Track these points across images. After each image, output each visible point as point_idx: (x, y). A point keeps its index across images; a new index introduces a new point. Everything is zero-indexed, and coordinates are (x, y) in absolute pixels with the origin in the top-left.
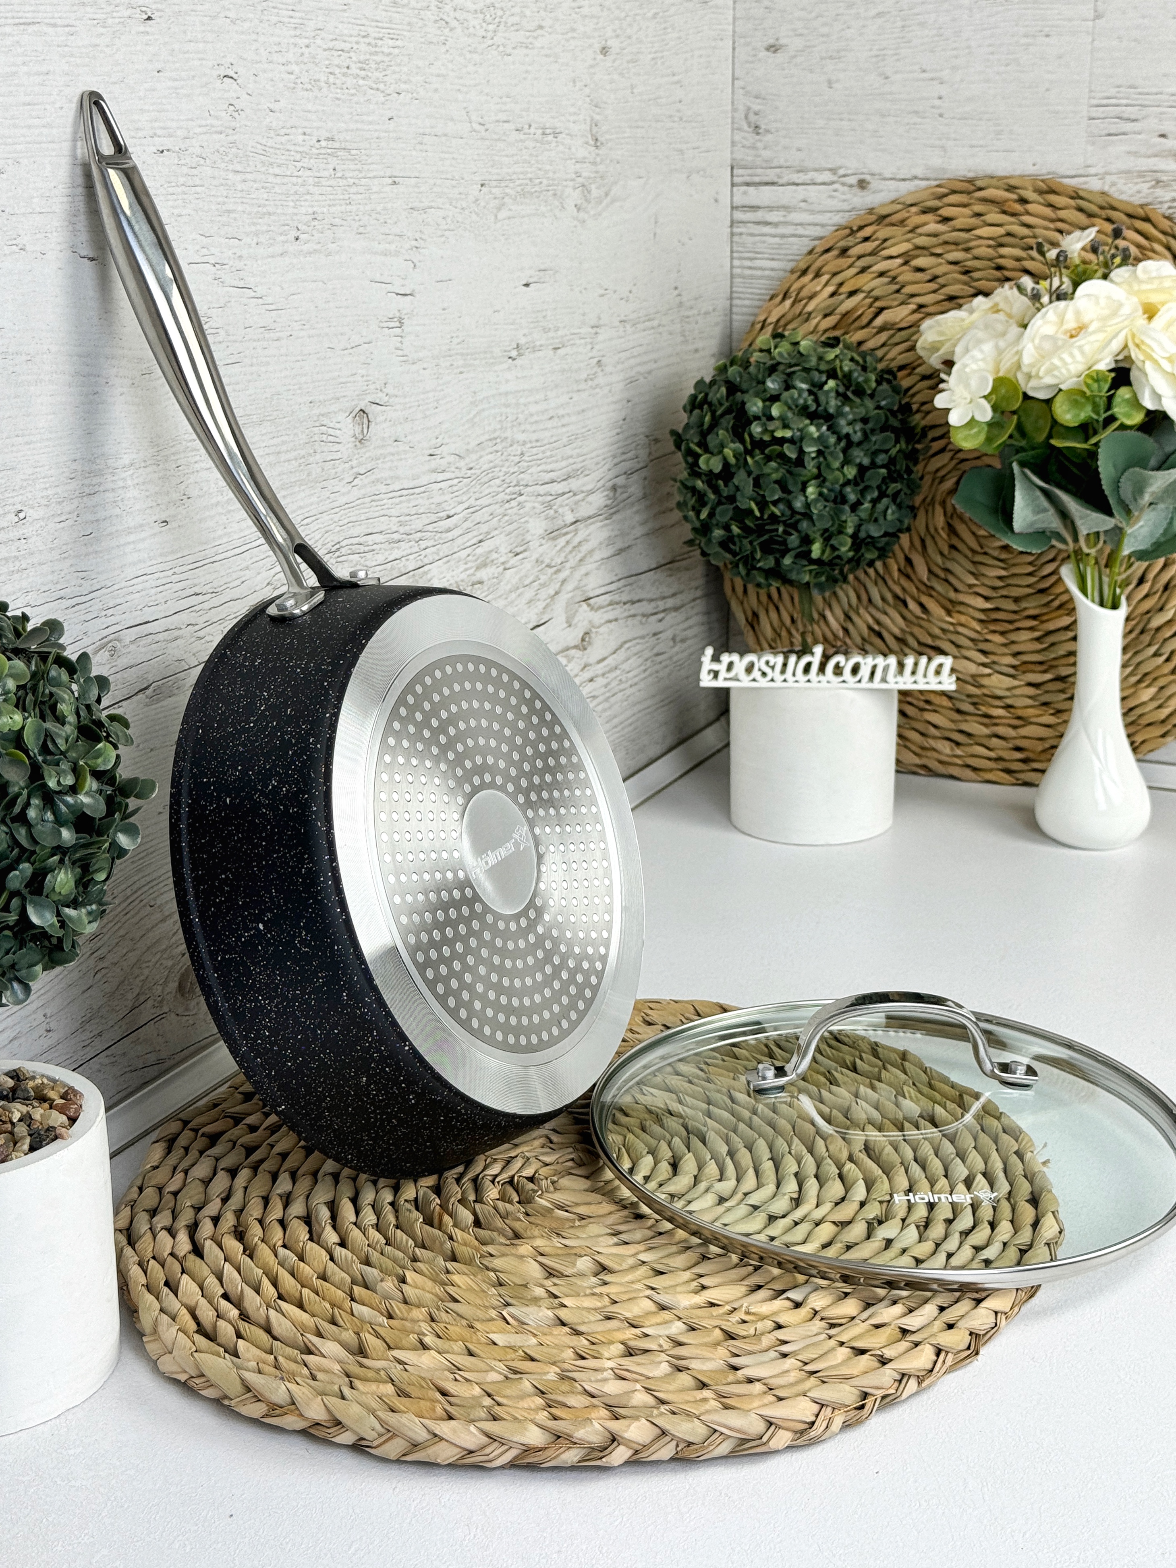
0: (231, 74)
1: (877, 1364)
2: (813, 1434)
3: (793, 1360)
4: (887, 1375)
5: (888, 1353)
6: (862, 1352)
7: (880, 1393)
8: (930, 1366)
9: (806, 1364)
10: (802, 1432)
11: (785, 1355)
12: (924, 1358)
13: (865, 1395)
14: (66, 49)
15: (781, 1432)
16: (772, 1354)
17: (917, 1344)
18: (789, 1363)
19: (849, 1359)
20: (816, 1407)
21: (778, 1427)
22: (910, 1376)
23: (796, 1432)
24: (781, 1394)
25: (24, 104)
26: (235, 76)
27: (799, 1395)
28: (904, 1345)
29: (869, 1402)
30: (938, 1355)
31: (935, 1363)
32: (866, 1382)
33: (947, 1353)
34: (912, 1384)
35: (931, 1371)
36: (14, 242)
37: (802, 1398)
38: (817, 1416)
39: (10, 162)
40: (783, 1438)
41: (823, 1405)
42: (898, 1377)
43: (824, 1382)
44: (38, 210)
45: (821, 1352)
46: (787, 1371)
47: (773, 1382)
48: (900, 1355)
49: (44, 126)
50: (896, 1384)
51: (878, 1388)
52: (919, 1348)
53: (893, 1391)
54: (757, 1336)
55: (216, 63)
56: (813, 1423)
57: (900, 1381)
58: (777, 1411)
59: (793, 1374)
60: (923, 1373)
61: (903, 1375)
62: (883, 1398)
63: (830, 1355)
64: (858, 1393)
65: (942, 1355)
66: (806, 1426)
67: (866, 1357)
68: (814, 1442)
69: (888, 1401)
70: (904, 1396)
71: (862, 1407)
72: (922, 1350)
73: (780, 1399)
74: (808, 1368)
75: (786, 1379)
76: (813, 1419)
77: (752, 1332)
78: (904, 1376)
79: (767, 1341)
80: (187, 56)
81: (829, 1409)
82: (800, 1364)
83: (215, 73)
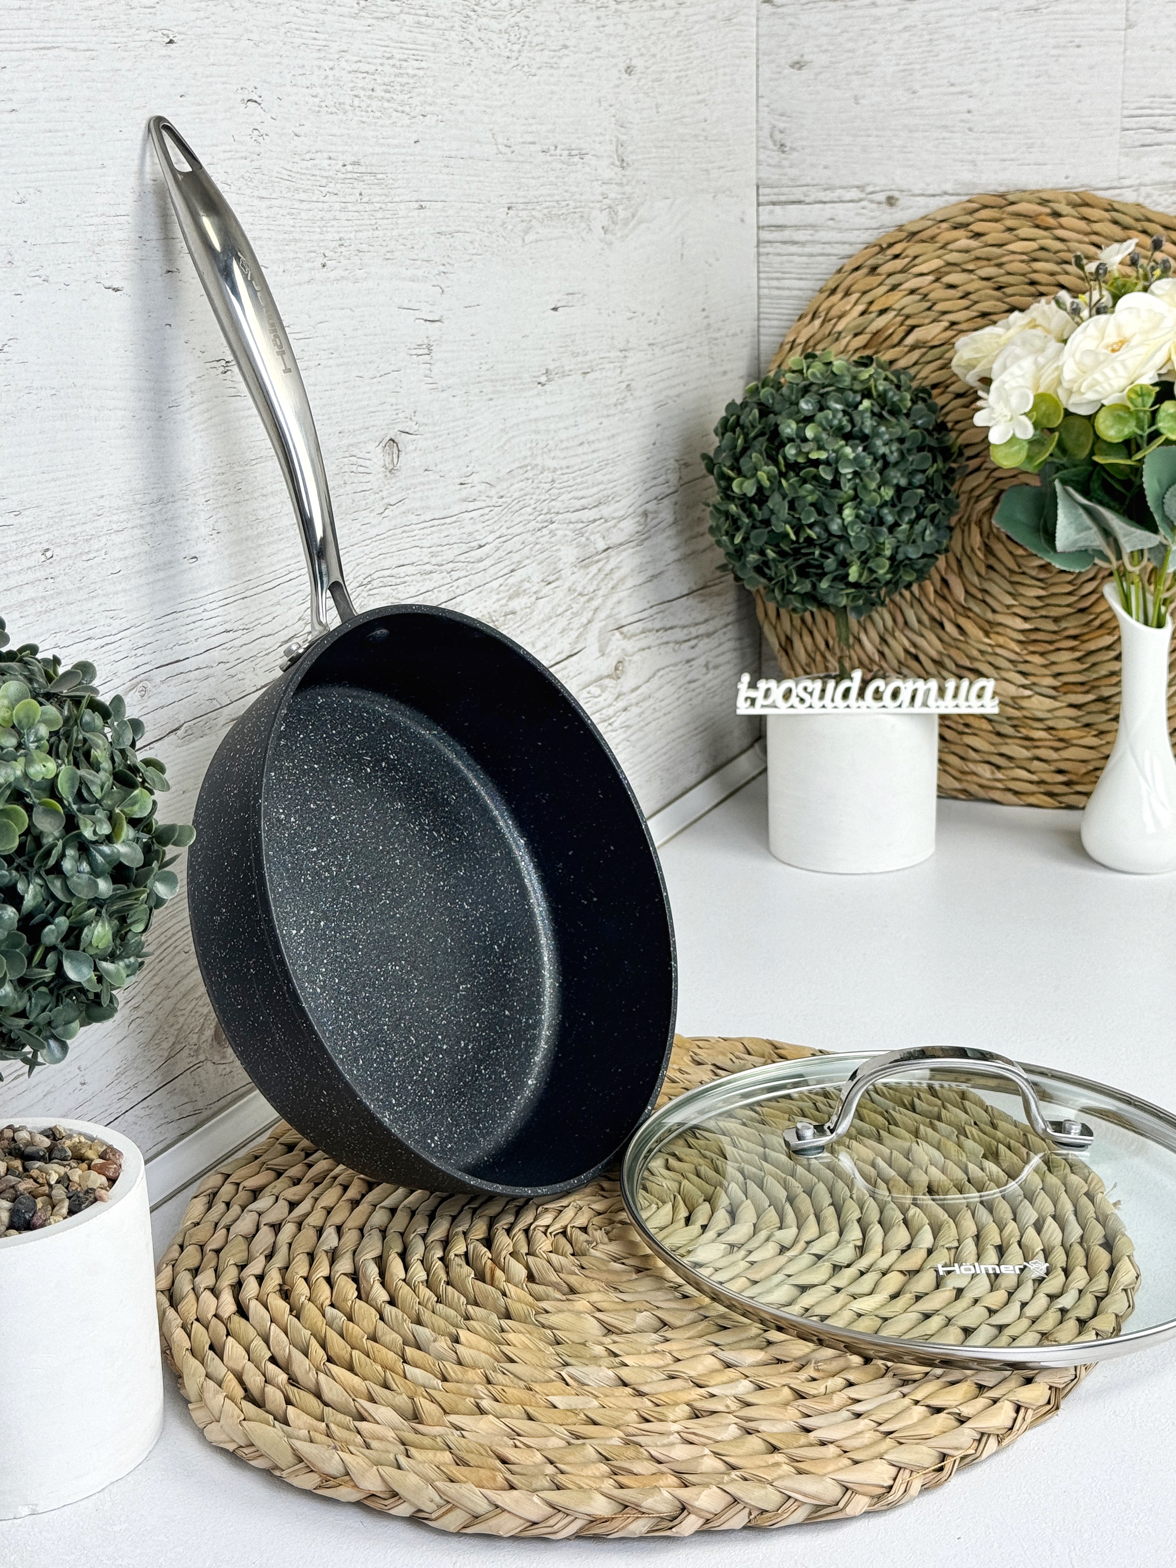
0: (256, 98)
1: (956, 1424)
2: (891, 1498)
3: (867, 1421)
4: (966, 1435)
5: (966, 1411)
6: (938, 1410)
7: (959, 1454)
8: (1009, 1424)
9: (880, 1424)
10: (880, 1497)
11: (858, 1415)
12: (1003, 1415)
13: (944, 1457)
14: (87, 74)
15: (858, 1497)
16: (845, 1414)
17: (995, 1401)
18: (863, 1423)
19: (926, 1418)
20: (894, 1470)
21: (855, 1492)
22: (989, 1435)
23: (873, 1497)
24: (857, 1456)
25: (45, 131)
26: (259, 100)
27: (876, 1458)
28: (982, 1402)
29: (948, 1463)
30: (1017, 1411)
31: (1015, 1420)
32: (945, 1443)
33: (1027, 1409)
34: (992, 1443)
35: (1011, 1429)
36: (37, 273)
37: (878, 1460)
38: (895, 1479)
39: (32, 191)
40: (860, 1504)
41: (900, 1468)
42: (978, 1437)
43: (901, 1444)
44: (61, 240)
45: (895, 1412)
46: (861, 1432)
47: (848, 1444)
48: (979, 1413)
49: (66, 154)
50: (976, 1444)
51: (957, 1449)
52: (998, 1405)
53: (973, 1451)
54: (828, 1394)
55: (240, 87)
56: (891, 1487)
57: (979, 1441)
58: (853, 1476)
59: (867, 1435)
60: (1003, 1431)
61: (983, 1434)
62: (962, 1458)
63: (905, 1415)
64: (937, 1454)
65: (1022, 1411)
66: (883, 1490)
67: (943, 1415)
68: (893, 1507)
69: (967, 1461)
70: (984, 1456)
71: (941, 1469)
72: (1001, 1408)
73: (856, 1462)
74: (884, 1428)
75: (860, 1440)
76: (890, 1482)
77: (822, 1389)
78: (982, 1436)
79: (839, 1399)
80: (210, 80)
81: (907, 1472)
82: (875, 1424)
83: (239, 97)
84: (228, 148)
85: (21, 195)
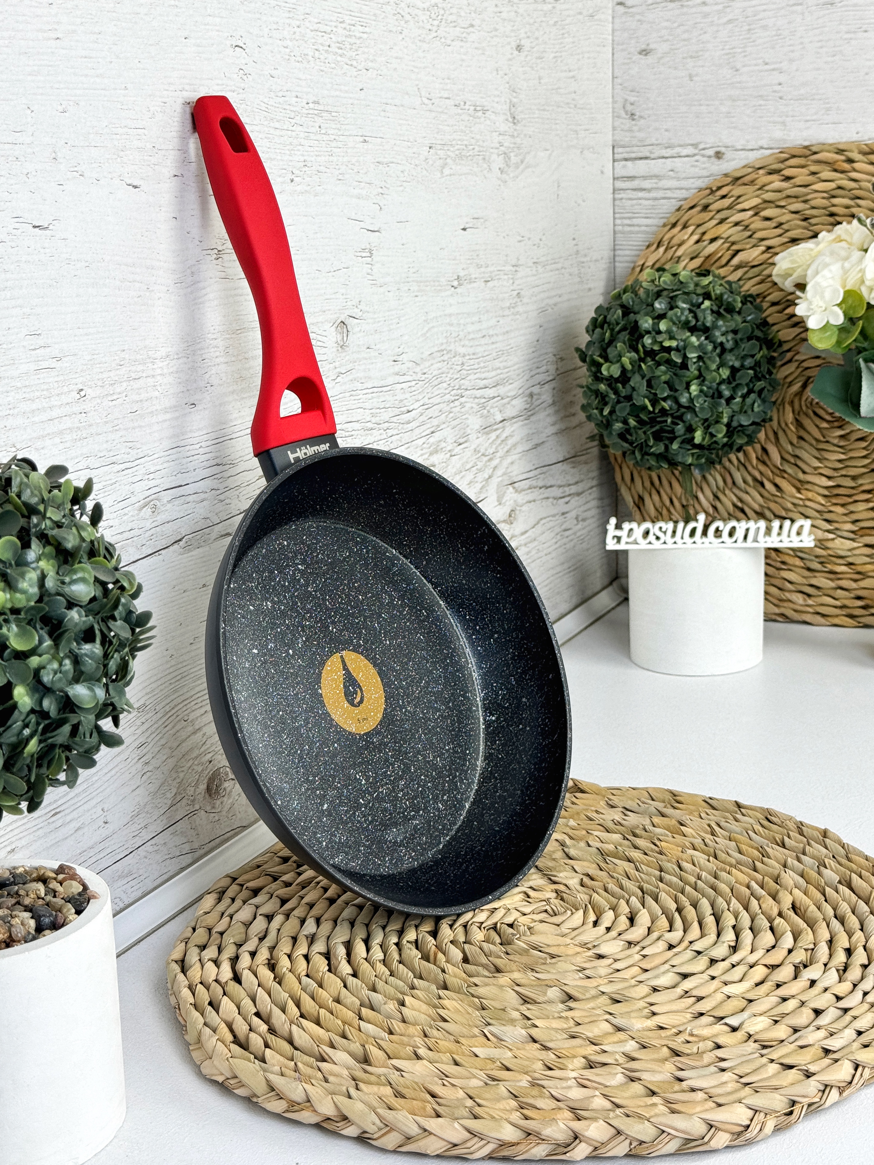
0: (241, 45)
1: (804, 1078)
2: (748, 1135)
3: (730, 1074)
4: (812, 1086)
5: (812, 1068)
6: (791, 1067)
7: (806, 1101)
8: (849, 1079)
9: (741, 1077)
10: (739, 1134)
11: (723, 1070)
12: (845, 1071)
13: (794, 1103)
14: (114, 14)
15: (720, 1133)
16: (713, 1069)
17: (836, 1061)
18: (727, 1076)
19: (779, 1073)
20: (751, 1113)
21: (718, 1129)
22: (832, 1087)
23: (733, 1134)
24: (720, 1100)
25: (82, 57)
26: (244, 46)
27: (736, 1102)
28: (827, 1061)
29: (797, 1108)
30: (856, 1069)
31: (854, 1076)
32: (794, 1092)
33: (864, 1067)
34: (835, 1093)
35: (851, 1083)
36: (76, 169)
37: (738, 1104)
38: (751, 1120)
39: (71, 103)
40: (722, 1139)
41: (756, 1111)
42: (822, 1088)
43: (757, 1092)
44: (93, 144)
45: (754, 1068)
46: (726, 1083)
47: (713, 1091)
48: (823, 1070)
49: (97, 76)
50: (820, 1094)
51: (804, 1096)
52: (839, 1063)
53: (818, 1100)
54: (699, 1054)
55: (229, 35)
56: (748, 1126)
57: (824, 1091)
58: (716, 1116)
59: (730, 1085)
60: (844, 1084)
61: (826, 1086)
62: (810, 1105)
63: (762, 1070)
64: (787, 1101)
65: (860, 1069)
66: (742, 1129)
67: (793, 1071)
68: (749, 1143)
69: (813, 1108)
70: (828, 1104)
71: (791, 1113)
72: (842, 1065)
73: (720, 1105)
74: (743, 1080)
75: (724, 1089)
76: (748, 1122)
77: (695, 1050)
78: (827, 1087)
79: (708, 1057)
80: (207, 27)
81: (762, 1115)
82: (737, 1077)
83: (228, 43)
84: (220, 82)
85: (64, 106)
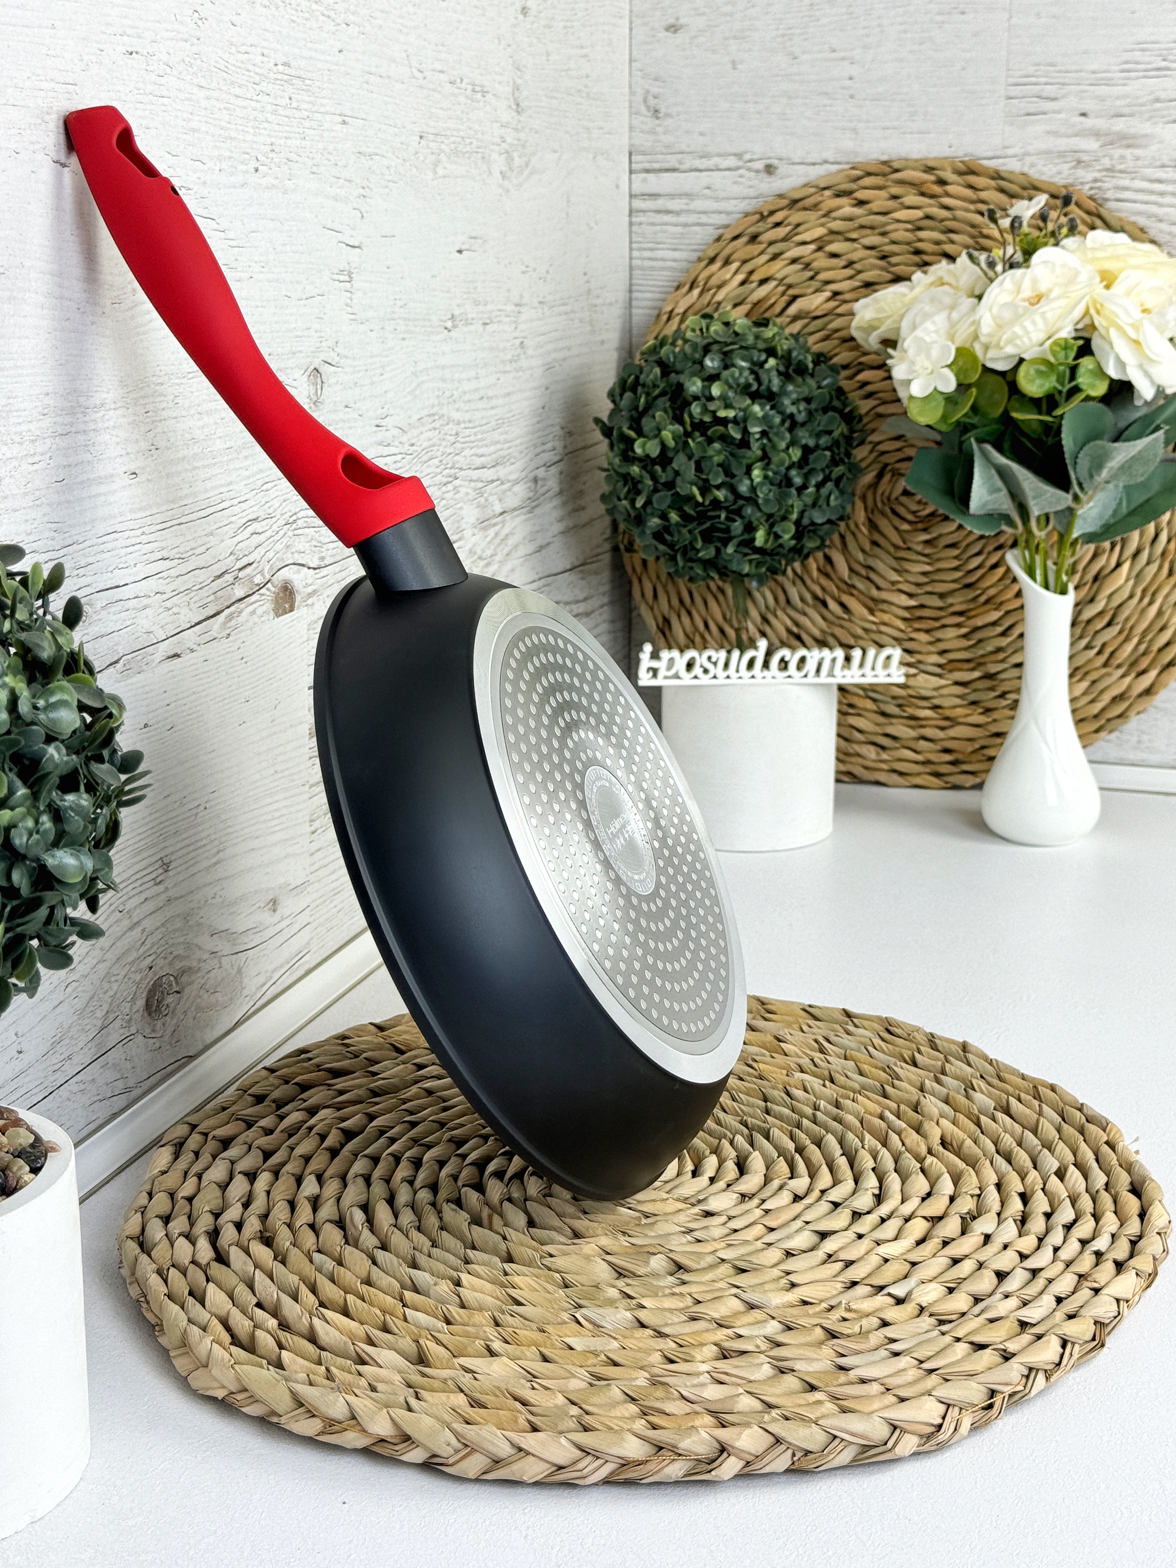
1: (1000, 1360)
2: (942, 1437)
3: (908, 1358)
4: (1015, 1370)
5: (1012, 1347)
6: (982, 1347)
7: (1008, 1390)
8: (1057, 1360)
9: (921, 1362)
10: (929, 1437)
11: (896, 1354)
12: (1050, 1350)
13: (992, 1393)
15: (907, 1436)
16: (883, 1353)
17: (1039, 1337)
18: (904, 1361)
19: (969, 1354)
20: (943, 1408)
21: (904, 1431)
22: (1038, 1370)
23: (921, 1436)
24: (903, 1393)
27: (923, 1394)
28: (1026, 1338)
29: (998, 1400)
30: (1064, 1346)
31: (1062, 1355)
32: (995, 1378)
33: (1073, 1344)
34: (1041, 1379)
35: (1059, 1364)
37: (927, 1397)
38: (944, 1418)
40: (909, 1444)
41: (949, 1406)
42: (1026, 1372)
43: (947, 1380)
45: (937, 1349)
46: (904, 1370)
47: (892, 1382)
48: (1024, 1349)
50: (1024, 1380)
51: (1007, 1384)
52: (1043, 1340)
53: (1021, 1388)
54: (863, 1334)
56: (940, 1426)
57: (1027, 1377)
58: (900, 1413)
59: (910, 1372)
60: (1051, 1367)
61: (1031, 1369)
62: (1011, 1396)
63: (948, 1351)
64: (985, 1390)
65: (1069, 1347)
66: (933, 1429)
67: (988, 1351)
68: (942, 1447)
69: (1015, 1399)
70: (1033, 1392)
71: (990, 1407)
72: (1049, 1342)
73: (902, 1400)
74: (926, 1366)
75: (904, 1378)
76: (940, 1421)
77: (857, 1329)
78: (1031, 1371)
79: (875, 1339)
81: (957, 1410)
82: (916, 1362)
